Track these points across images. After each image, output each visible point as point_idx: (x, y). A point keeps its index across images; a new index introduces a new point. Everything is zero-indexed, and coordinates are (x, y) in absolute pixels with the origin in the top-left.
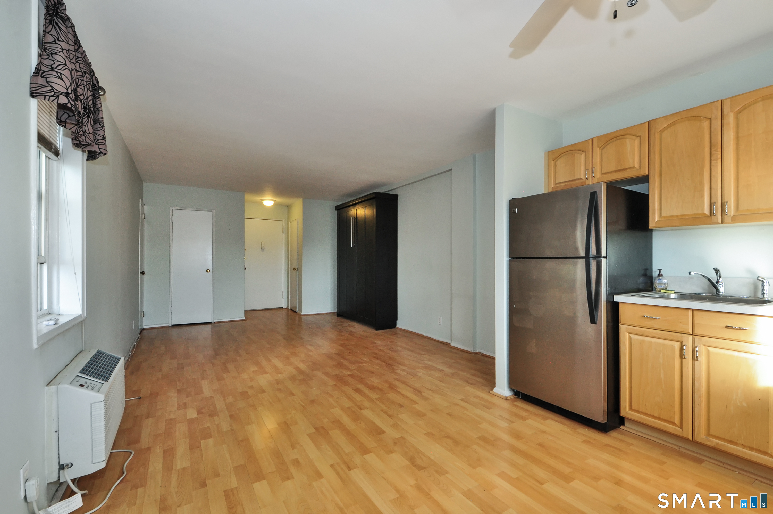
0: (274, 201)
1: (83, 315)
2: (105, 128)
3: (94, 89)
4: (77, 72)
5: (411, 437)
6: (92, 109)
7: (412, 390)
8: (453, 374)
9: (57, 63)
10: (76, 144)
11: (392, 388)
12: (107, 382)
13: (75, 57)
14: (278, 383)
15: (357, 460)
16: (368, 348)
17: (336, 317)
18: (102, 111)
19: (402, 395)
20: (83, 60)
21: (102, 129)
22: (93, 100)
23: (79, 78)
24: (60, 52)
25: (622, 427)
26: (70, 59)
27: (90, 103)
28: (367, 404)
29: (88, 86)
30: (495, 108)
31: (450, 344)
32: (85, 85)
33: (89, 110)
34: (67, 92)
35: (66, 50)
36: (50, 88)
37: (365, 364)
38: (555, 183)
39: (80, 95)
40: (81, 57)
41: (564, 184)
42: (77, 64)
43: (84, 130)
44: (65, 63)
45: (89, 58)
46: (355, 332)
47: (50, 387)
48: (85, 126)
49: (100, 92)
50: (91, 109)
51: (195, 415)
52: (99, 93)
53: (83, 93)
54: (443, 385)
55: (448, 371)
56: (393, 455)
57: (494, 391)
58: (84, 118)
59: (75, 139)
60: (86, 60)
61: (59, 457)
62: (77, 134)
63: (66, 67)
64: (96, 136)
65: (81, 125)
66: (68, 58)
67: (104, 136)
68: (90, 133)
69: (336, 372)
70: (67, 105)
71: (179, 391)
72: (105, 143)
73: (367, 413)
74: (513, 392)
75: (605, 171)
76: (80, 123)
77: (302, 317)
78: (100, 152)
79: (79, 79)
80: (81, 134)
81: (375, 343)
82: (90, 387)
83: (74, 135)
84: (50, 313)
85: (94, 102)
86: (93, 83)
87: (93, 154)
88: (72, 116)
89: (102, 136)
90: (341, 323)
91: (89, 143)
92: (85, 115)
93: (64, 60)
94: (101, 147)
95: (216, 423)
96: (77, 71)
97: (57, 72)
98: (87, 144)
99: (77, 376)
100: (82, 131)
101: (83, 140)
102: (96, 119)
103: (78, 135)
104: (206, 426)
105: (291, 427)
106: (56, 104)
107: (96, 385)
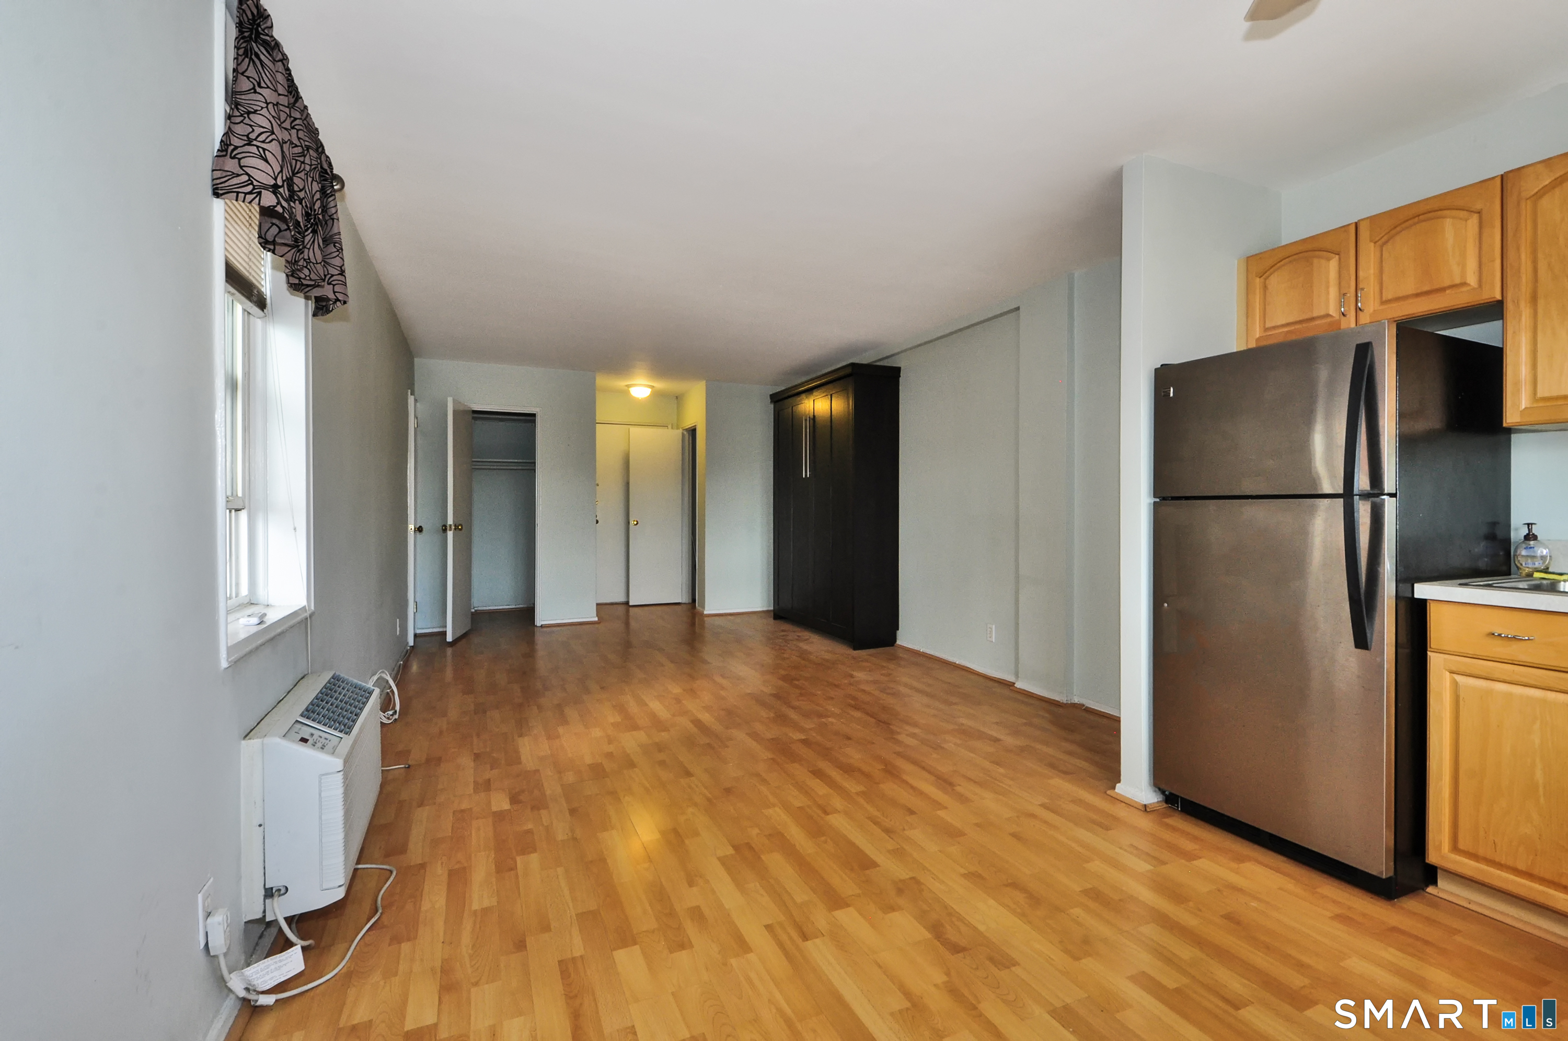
0: (652, 387)
1: (308, 606)
2: (344, 252)
3: (324, 178)
4: (293, 148)
5: (935, 880)
6: (320, 217)
7: (933, 778)
8: (1022, 749)
9: (258, 130)
10: (295, 284)
11: (891, 772)
12: (349, 735)
13: (288, 118)
14: (660, 751)
15: (820, 918)
16: (837, 686)
17: (772, 619)
18: (338, 219)
19: (912, 787)
20: (304, 124)
21: (339, 254)
22: (322, 199)
23: (297, 158)
24: (262, 108)
25: (1430, 889)
26: (280, 120)
27: (318, 205)
28: (837, 802)
29: (312, 172)
30: (1122, 166)
31: (1014, 683)
32: (308, 172)
33: (315, 218)
34: (274, 184)
35: (272, 104)
36: (245, 178)
37: (830, 719)
38: (1264, 326)
39: (298, 189)
40: (301, 119)
41: (1286, 329)
42: (294, 132)
43: (307, 258)
44: (271, 129)
45: (314, 120)
46: (810, 653)
47: (249, 740)
48: (309, 249)
49: (336, 185)
50: (318, 217)
51: (506, 806)
52: (333, 186)
53: (304, 187)
54: (1002, 770)
55: (1010, 741)
56: (896, 916)
57: (1116, 790)
58: (306, 233)
59: (292, 276)
60: (309, 124)
61: (265, 874)
62: (294, 264)
63: (274, 136)
64: (329, 268)
65: (301, 247)
66: (276, 119)
67: (343, 268)
68: (317, 263)
69: (773, 732)
70: (276, 209)
71: (477, 757)
72: (344, 281)
73: (838, 821)
74: (1162, 796)
75: (1388, 295)
76: (300, 244)
77: (706, 619)
78: (335, 299)
79: (297, 161)
80: (302, 264)
81: (852, 676)
82: (319, 745)
83: (289, 268)
84: (252, 602)
85: (325, 204)
86: (322, 167)
87: (324, 304)
88: (286, 230)
89: (339, 269)
90: (783, 633)
91: (316, 282)
92: (308, 229)
93: (270, 124)
94: (337, 288)
95: (545, 824)
96: (293, 145)
97: (258, 147)
98: (313, 283)
99: (297, 721)
100: (303, 260)
101: (306, 276)
102: (328, 236)
103: (296, 267)
104: (525, 828)
105: (687, 842)
106: (258, 209)
107: (330, 741)
